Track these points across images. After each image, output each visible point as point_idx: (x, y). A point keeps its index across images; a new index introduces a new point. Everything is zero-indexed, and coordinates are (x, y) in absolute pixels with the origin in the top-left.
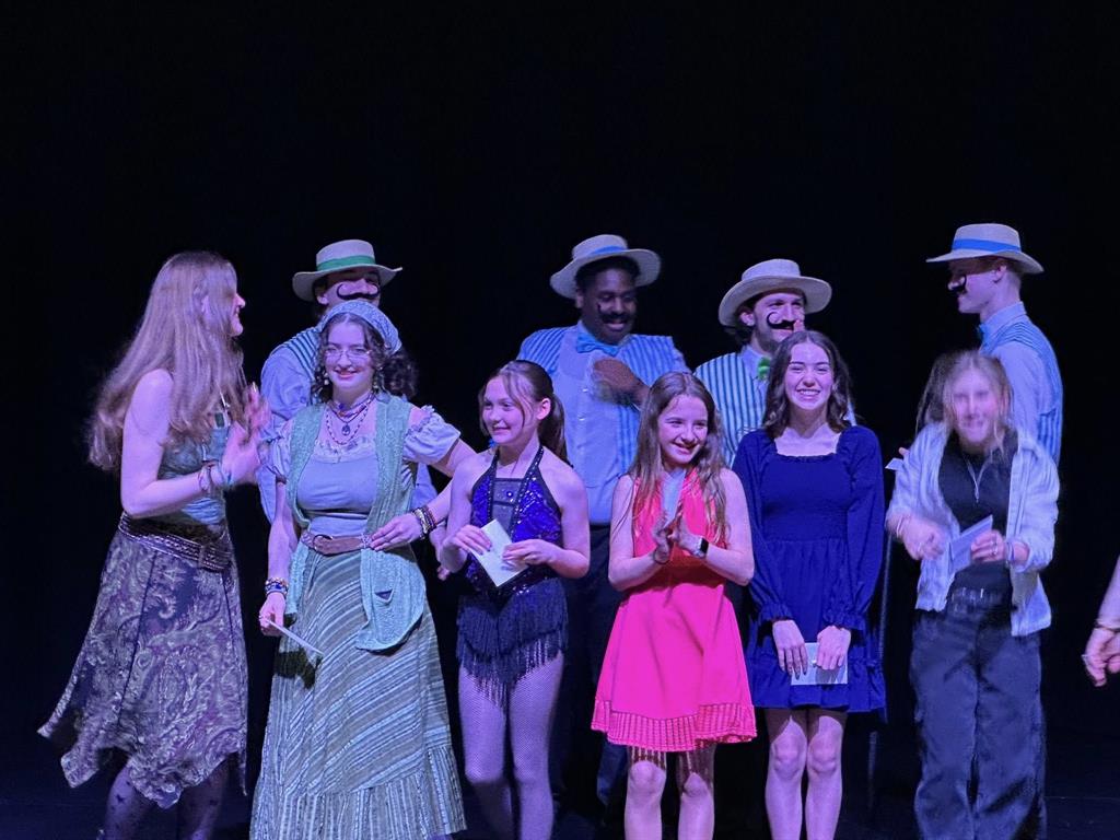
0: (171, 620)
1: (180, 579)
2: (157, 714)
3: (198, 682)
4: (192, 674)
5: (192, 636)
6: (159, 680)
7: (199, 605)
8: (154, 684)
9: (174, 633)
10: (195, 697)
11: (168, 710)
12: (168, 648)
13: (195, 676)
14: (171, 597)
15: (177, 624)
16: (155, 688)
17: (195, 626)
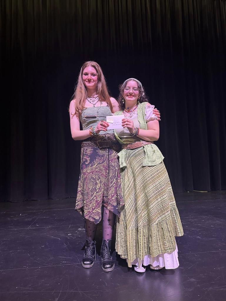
0: (89, 164)
1: (91, 152)
2: (88, 193)
3: (101, 182)
4: (98, 179)
5: (96, 168)
6: (86, 182)
7: (98, 159)
8: (85, 184)
9: (90, 168)
10: (100, 186)
11: (91, 191)
12: (88, 173)
13: (100, 180)
14: (89, 157)
15: (90, 165)
16: (85, 185)
17: (97, 165)
